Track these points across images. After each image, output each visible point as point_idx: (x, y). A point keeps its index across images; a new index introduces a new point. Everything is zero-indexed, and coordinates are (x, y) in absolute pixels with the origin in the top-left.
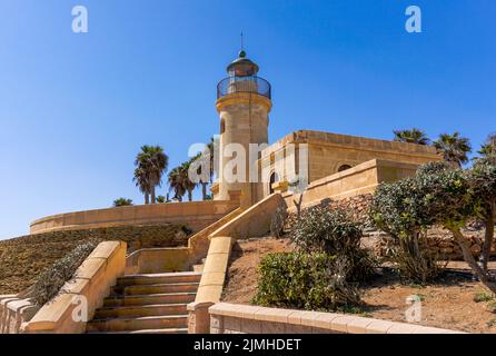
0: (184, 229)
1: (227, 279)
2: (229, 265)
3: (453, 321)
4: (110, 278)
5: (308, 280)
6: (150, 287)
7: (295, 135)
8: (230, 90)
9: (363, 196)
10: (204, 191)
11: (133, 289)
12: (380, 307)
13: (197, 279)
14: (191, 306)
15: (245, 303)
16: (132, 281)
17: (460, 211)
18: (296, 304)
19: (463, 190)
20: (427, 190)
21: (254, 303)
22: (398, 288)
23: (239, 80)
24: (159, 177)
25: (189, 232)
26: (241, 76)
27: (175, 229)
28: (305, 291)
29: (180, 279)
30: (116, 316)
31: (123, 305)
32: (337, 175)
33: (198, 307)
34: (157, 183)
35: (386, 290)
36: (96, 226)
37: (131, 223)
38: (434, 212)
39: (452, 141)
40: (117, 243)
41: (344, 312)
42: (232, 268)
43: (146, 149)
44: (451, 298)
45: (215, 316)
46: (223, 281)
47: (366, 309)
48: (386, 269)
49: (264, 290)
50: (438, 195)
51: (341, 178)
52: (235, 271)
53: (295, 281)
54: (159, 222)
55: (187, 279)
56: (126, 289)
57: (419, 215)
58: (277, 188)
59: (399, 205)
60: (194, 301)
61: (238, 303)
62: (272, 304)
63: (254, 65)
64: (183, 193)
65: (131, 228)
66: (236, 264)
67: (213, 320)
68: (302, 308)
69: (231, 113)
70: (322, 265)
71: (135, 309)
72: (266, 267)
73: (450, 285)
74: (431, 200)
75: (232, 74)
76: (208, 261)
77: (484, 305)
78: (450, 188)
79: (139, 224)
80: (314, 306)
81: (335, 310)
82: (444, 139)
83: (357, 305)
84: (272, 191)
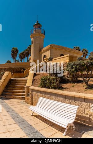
0: (23, 69)
1: (33, 81)
2: (33, 78)
3: (79, 91)
4: (8, 79)
5: (51, 83)
6: (16, 82)
7: (50, 45)
8: (34, 32)
9: (65, 63)
10: (27, 59)
11: (13, 82)
12: (65, 88)
13: (27, 80)
14: (25, 86)
15: (37, 87)
16: (13, 80)
17: (83, 69)
18: (48, 87)
19: (84, 65)
20: (78, 65)
21: (39, 87)
22: (70, 84)
23: (37, 29)
24: (16, 55)
25: (24, 69)
26: (37, 28)
27: (21, 68)
28: (50, 85)
29: (23, 80)
30: (10, 87)
31: (11, 85)
32: (60, 57)
33: (27, 87)
34: (16, 57)
35: (67, 84)
36: (4, 68)
37: (11, 67)
38: (79, 69)
39: (85, 50)
40: (9, 72)
41: (58, 89)
42: (34, 78)
43: (13, 48)
44: (79, 86)
45: (31, 89)
46: (32, 81)
47: (63, 89)
48: (68, 80)
49: (41, 84)
50: (80, 66)
51: (61, 58)
52: (35, 79)
53: (48, 83)
54: (18, 67)
55: (24, 80)
56: (12, 82)
57: (76, 70)
58: (45, 60)
59: (72, 68)
60: (26, 85)
61: (35, 87)
62: (43, 87)
63: (41, 25)
64: (22, 59)
65: (11, 68)
66: (35, 78)
67: (30, 90)
68: (49, 88)
69: (34, 39)
70: (54, 80)
71: (14, 86)
72: (42, 79)
73: (79, 83)
74: (78, 67)
75: (34, 27)
76: (29, 76)
77: (84, 87)
78: (82, 65)
79: (13, 67)
80: (52, 88)
81: (56, 89)
82: (84, 50)
83: (61, 88)
84: (44, 60)
